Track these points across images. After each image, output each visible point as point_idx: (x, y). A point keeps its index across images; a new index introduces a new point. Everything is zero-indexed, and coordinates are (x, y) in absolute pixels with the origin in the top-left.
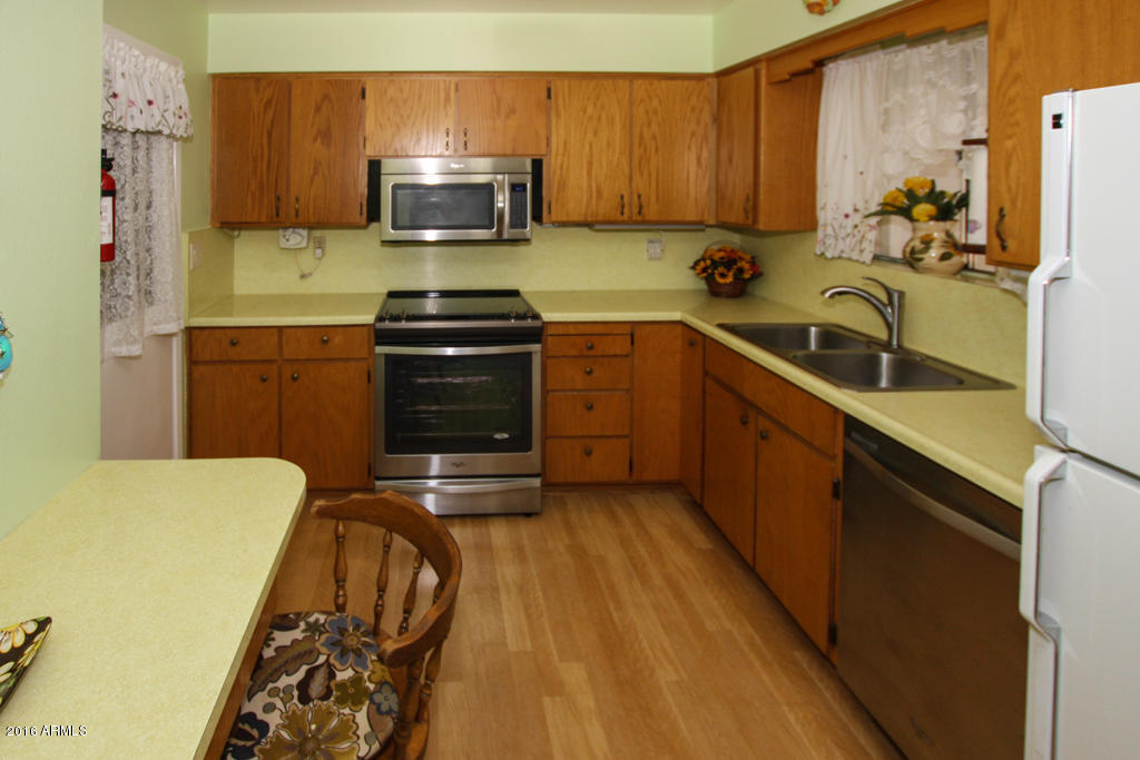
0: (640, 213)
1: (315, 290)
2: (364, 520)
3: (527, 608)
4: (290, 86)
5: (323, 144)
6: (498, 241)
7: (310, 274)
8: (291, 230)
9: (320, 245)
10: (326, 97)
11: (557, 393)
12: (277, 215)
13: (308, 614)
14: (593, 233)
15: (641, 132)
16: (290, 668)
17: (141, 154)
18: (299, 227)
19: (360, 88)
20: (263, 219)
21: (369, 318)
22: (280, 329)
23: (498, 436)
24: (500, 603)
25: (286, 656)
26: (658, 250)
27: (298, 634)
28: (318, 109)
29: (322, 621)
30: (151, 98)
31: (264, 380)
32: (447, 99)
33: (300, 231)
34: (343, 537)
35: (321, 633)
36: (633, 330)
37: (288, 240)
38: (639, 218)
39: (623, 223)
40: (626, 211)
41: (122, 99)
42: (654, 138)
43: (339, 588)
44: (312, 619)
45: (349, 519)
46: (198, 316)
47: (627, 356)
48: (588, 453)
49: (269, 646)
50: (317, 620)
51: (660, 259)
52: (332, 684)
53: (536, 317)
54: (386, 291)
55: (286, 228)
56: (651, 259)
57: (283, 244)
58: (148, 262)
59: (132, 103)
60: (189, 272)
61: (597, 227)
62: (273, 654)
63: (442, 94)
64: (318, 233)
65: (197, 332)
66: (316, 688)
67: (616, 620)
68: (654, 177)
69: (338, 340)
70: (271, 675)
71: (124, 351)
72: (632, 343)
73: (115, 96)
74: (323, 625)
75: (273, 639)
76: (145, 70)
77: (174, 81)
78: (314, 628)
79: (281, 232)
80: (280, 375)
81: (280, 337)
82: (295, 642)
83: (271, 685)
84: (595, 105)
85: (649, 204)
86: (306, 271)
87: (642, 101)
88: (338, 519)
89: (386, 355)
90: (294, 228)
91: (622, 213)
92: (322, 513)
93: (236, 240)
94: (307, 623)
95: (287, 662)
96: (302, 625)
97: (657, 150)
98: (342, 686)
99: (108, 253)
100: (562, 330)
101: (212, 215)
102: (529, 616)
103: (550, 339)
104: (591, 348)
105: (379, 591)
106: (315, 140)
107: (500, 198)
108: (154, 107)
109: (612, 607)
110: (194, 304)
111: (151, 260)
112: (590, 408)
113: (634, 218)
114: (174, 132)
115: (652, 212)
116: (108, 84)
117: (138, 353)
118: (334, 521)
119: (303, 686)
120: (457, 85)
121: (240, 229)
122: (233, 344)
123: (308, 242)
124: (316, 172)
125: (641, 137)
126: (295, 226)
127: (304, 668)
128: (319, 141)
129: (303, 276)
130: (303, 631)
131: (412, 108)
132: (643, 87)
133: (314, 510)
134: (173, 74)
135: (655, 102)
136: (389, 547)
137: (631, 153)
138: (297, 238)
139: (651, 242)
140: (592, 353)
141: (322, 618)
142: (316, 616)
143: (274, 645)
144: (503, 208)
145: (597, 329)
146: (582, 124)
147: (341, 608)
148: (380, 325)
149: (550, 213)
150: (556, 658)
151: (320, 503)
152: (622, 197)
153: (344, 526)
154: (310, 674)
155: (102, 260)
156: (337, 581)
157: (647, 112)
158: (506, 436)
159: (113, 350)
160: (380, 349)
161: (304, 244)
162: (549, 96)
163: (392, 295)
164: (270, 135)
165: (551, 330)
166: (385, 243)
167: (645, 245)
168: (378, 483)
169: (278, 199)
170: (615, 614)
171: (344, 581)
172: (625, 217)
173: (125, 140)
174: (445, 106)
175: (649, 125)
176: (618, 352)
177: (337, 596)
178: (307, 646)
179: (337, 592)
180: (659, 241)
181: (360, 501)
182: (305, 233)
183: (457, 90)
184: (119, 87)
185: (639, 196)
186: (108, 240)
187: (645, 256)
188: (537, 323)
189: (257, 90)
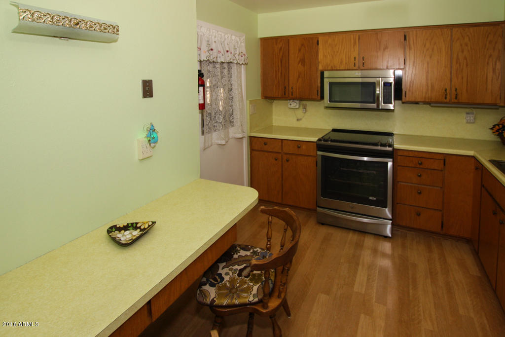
0: (456, 98)
1: (303, 126)
2: (278, 217)
3: (369, 275)
4: (288, 40)
5: (301, 64)
6: (378, 109)
7: (301, 119)
8: (292, 101)
9: (305, 107)
10: (302, 45)
11: (402, 183)
12: (285, 94)
13: (256, 248)
14: (430, 107)
15: (458, 55)
16: (240, 263)
17: (226, 71)
18: (295, 100)
19: (316, 41)
20: (279, 96)
21: (315, 139)
22: (282, 140)
23: (371, 198)
24: (357, 270)
25: (241, 259)
26: (472, 118)
27: (248, 253)
28: (300, 50)
29: (259, 251)
30: (228, 49)
31: (276, 160)
32: (355, 43)
33: (296, 101)
34: (271, 222)
35: (257, 255)
36: (445, 158)
37: (291, 105)
38: (456, 101)
39: (446, 103)
40: (448, 97)
41: (215, 50)
42: (465, 58)
43: (268, 241)
44: (256, 250)
45: (273, 215)
46: (254, 132)
47: (442, 170)
48: (419, 215)
49: (237, 254)
50: (258, 250)
51: (474, 123)
52: (251, 274)
53: (390, 146)
54: (331, 129)
55: (290, 100)
56: (467, 122)
57: (289, 106)
58: (231, 111)
59: (219, 52)
60: (250, 115)
61: (432, 105)
62: (237, 257)
63: (352, 41)
64: (304, 102)
65: (253, 138)
66: (245, 273)
67: (411, 294)
68: (465, 79)
69: (304, 147)
70: (233, 263)
71: (220, 142)
72: (444, 164)
73: (212, 50)
74: (258, 253)
75: (239, 252)
76: (225, 39)
77: (239, 42)
78: (255, 253)
79: (288, 101)
80: (282, 159)
81: (282, 143)
82: (246, 255)
83: (231, 267)
84: (430, 43)
85: (462, 93)
86: (299, 118)
87: (458, 39)
88: (270, 215)
89: (322, 156)
90: (293, 100)
91: (446, 98)
92: (263, 211)
93: (273, 104)
94: (253, 251)
95: (240, 261)
96: (252, 251)
97: (467, 65)
98: (254, 275)
99: (202, 107)
100: (406, 154)
101: (262, 94)
102: (368, 279)
103: (399, 157)
104: (421, 164)
105: (281, 246)
106: (299, 64)
107: (378, 89)
108: (229, 53)
109: (411, 287)
110: (251, 128)
111: (233, 110)
112: (420, 193)
113: (453, 101)
114: (239, 62)
115: (464, 98)
116: (208, 46)
117: (224, 143)
118: (268, 216)
119: (241, 271)
120: (359, 36)
121: (274, 100)
122: (265, 144)
123: (299, 106)
124: (299, 77)
125: (458, 59)
126: (294, 99)
127: (245, 265)
128: (300, 63)
129: (298, 120)
130: (251, 253)
131: (339, 49)
132: (459, 31)
133: (260, 209)
134: (238, 40)
135: (467, 39)
136: (286, 230)
137: (451, 67)
138: (294, 104)
139: (467, 114)
140: (421, 166)
141: (259, 250)
142: (258, 249)
143: (239, 254)
144: (379, 94)
145: (424, 155)
146: (423, 52)
147: (268, 249)
148: (320, 142)
149: (405, 96)
150: (374, 300)
151: (262, 207)
152: (446, 90)
153: (271, 218)
154: (245, 268)
155: (199, 109)
156: (268, 239)
157: (461, 45)
158: (375, 199)
159: (216, 141)
160: (320, 153)
161: (297, 107)
162: (405, 39)
163: (334, 130)
164: (281, 62)
165: (400, 153)
166: (327, 107)
167: (464, 115)
168: (318, 209)
169: (285, 88)
170: (411, 291)
171: (270, 239)
172: (448, 100)
173: (218, 66)
174: (354, 46)
175: (463, 52)
176: (436, 168)
177: (267, 244)
178: (250, 258)
179: (267, 243)
180: (473, 113)
181: (277, 210)
182: (298, 102)
183: (359, 39)
184: (213, 46)
185: (456, 90)
186: (202, 102)
187: (465, 121)
188: (390, 149)
189: (276, 44)
